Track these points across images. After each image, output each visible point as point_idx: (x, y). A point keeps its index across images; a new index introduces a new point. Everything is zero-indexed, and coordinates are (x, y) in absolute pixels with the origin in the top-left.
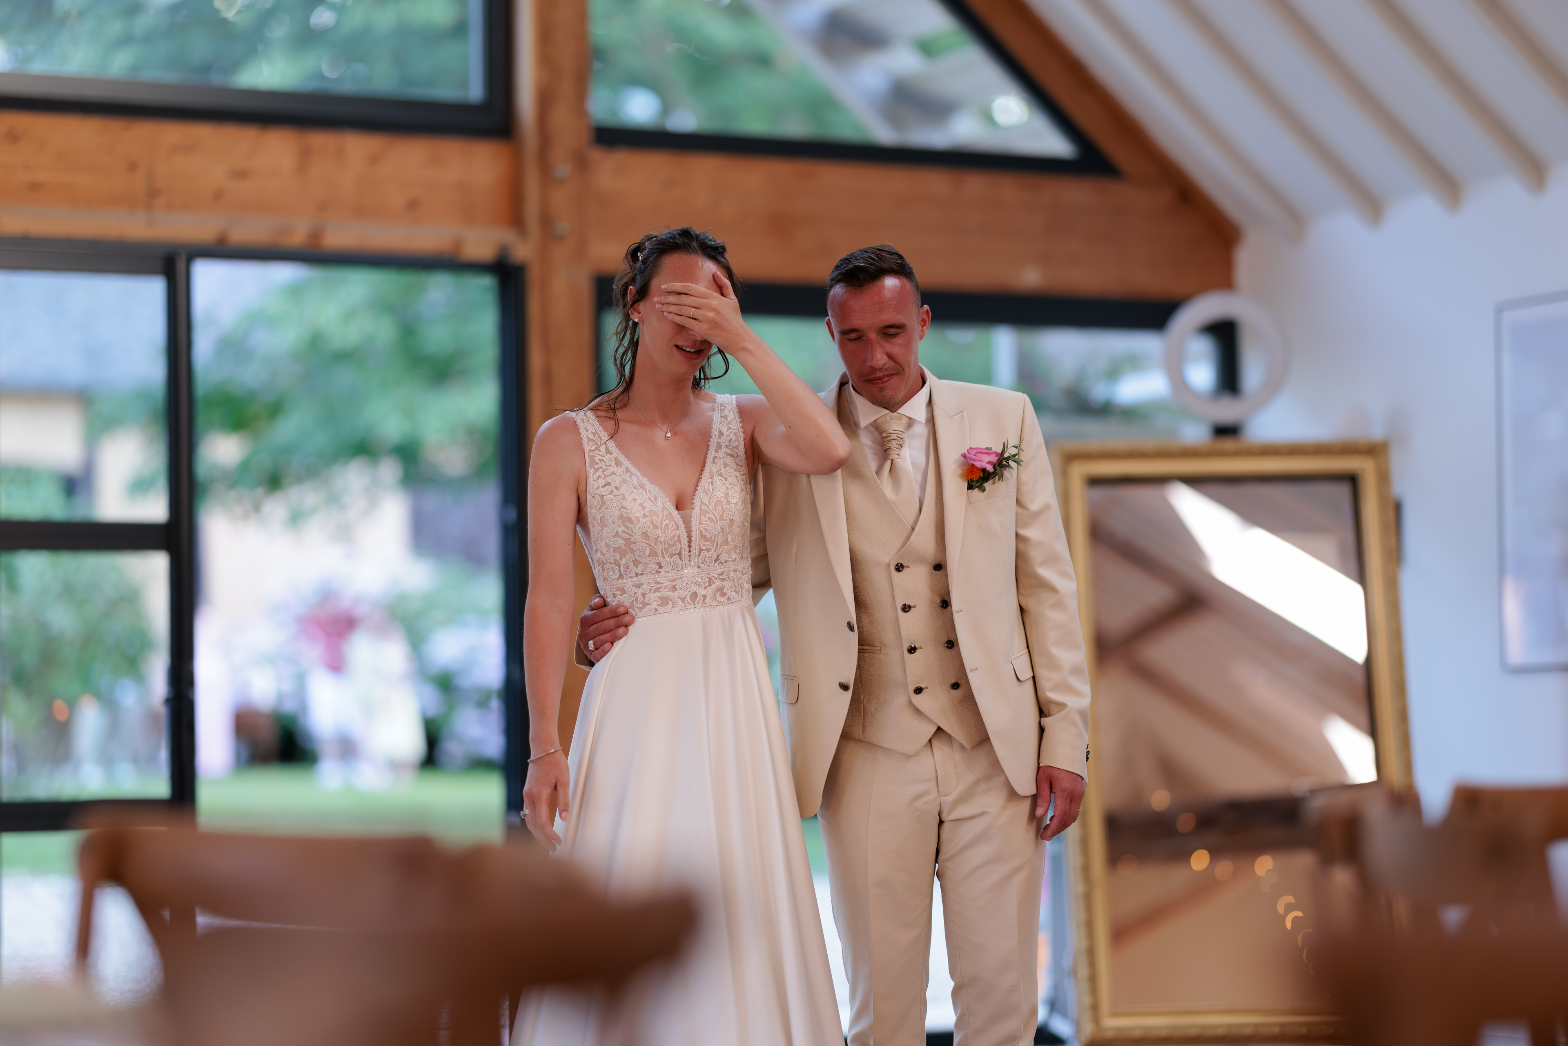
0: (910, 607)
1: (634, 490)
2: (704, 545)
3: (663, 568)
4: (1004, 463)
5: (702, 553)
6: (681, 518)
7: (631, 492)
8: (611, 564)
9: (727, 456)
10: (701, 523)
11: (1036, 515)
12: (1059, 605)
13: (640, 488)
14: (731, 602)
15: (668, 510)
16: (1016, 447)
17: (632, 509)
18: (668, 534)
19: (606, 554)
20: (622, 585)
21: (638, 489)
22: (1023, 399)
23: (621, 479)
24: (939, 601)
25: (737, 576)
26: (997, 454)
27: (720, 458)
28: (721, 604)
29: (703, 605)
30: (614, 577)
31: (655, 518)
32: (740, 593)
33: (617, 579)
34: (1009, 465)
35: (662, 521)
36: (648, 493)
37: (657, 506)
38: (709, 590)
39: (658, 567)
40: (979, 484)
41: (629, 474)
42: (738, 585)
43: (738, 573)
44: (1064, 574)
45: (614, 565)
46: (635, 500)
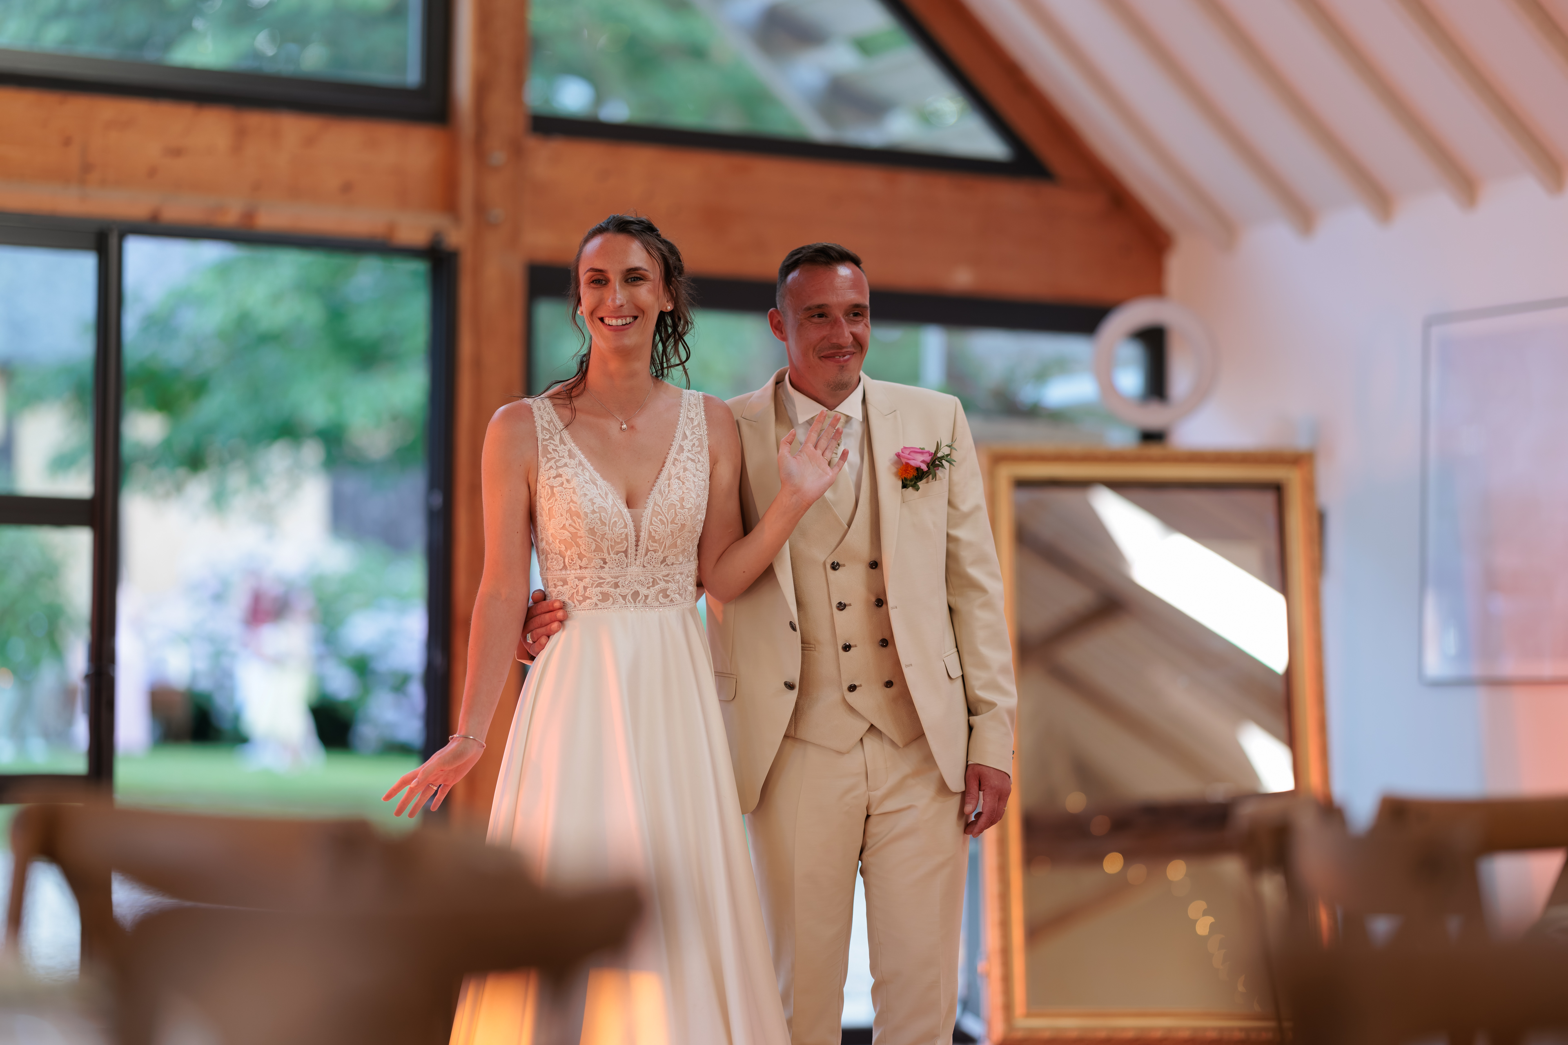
0: (845, 606)
1: (585, 485)
2: (652, 546)
3: (607, 565)
4: (937, 462)
5: (648, 554)
6: (631, 516)
7: (582, 486)
8: (556, 554)
9: (688, 460)
10: (651, 524)
11: (966, 516)
12: (988, 605)
13: (591, 483)
14: (673, 604)
15: (618, 508)
16: (949, 446)
17: (581, 504)
18: (616, 532)
19: (551, 544)
20: (564, 576)
21: (589, 484)
22: (953, 402)
23: (573, 472)
24: (874, 599)
25: (683, 579)
26: (930, 454)
27: (681, 461)
28: (662, 605)
29: (644, 605)
30: (558, 568)
31: (604, 514)
32: (684, 596)
33: (561, 570)
34: (943, 465)
35: (611, 518)
36: (599, 489)
37: (607, 503)
38: (652, 590)
39: (602, 563)
40: (913, 482)
41: (581, 467)
42: (683, 588)
43: (683, 576)
44: (993, 575)
45: (559, 556)
46: (585, 495)
